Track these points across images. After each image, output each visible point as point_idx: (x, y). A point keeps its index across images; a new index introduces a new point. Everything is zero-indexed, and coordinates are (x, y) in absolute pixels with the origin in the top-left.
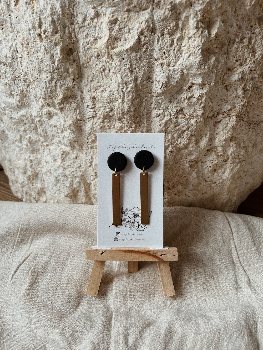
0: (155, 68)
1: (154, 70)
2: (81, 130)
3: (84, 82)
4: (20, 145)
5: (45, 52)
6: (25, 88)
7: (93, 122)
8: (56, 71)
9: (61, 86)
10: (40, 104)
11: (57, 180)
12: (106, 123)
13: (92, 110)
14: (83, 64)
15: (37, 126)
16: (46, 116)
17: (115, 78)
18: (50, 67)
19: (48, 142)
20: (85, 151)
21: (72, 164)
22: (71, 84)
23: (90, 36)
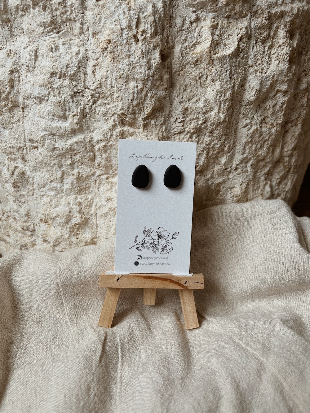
0: (249, 75)
1: (248, 77)
3: (175, 92)
4: (59, 185)
5: (141, 56)
7: (179, 139)
8: (151, 78)
12: (195, 138)
13: (181, 124)
14: (176, 72)
16: (118, 138)
18: (145, 74)
19: (108, 174)
22: (163, 94)
23: (189, 40)
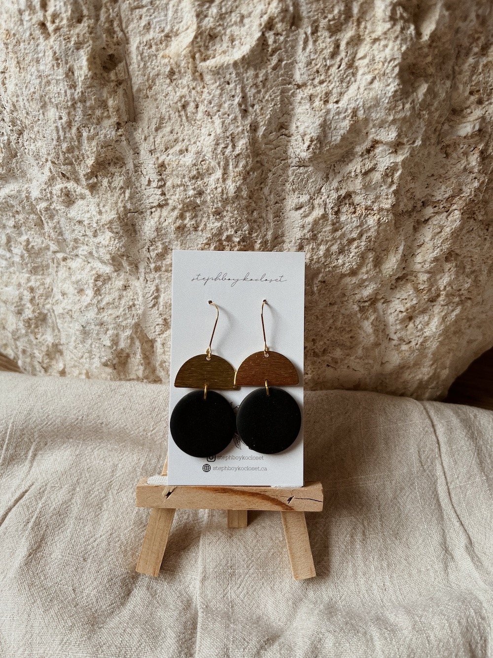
0: (297, 105)
1: (293, 109)
2: (135, 231)
3: (140, 130)
4: (8, 255)
5: (55, 62)
6: (14, 137)
7: (160, 217)
8: (79, 104)
9: (90, 139)
10: (47, 174)
11: (85, 332)
12: (188, 219)
13: (159, 192)
14: (139, 90)
15: (43, 219)
16: (60, 199)
17: (209, 125)
18: (66, 95)
19: (65, 252)
20: (143, 275)
21: (116, 300)
22: (112, 134)
23: (155, 28)
